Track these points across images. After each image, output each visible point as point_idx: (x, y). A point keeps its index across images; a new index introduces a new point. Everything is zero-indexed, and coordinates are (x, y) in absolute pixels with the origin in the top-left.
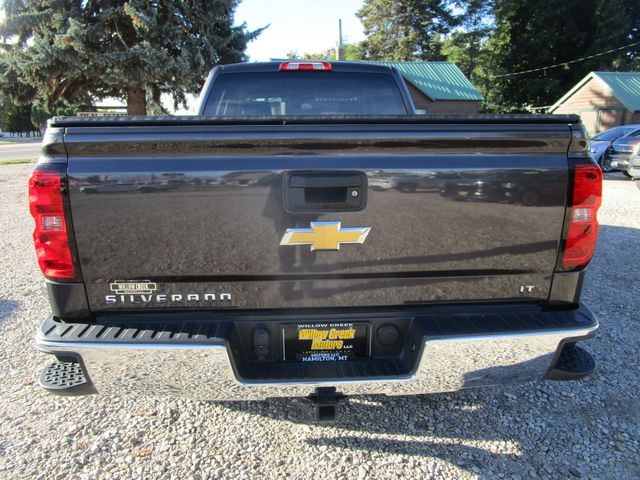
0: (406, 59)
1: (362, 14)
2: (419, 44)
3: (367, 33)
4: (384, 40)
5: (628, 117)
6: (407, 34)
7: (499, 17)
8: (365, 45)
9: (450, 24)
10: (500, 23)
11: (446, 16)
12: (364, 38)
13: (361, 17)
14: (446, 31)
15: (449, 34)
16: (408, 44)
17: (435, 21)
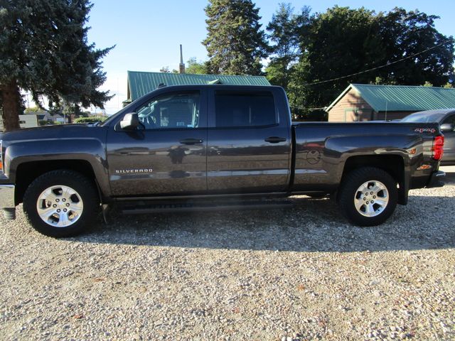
0: (237, 74)
1: (206, 43)
2: (246, 64)
3: (210, 56)
4: (221, 61)
5: (375, 116)
6: (237, 57)
7: (302, 47)
8: (208, 64)
9: (267, 51)
10: (303, 51)
11: (265, 45)
12: (208, 59)
13: (206, 45)
14: (265, 56)
15: (268, 58)
16: (237, 64)
17: (258, 49)
